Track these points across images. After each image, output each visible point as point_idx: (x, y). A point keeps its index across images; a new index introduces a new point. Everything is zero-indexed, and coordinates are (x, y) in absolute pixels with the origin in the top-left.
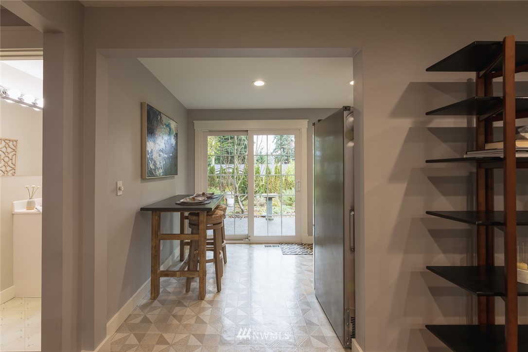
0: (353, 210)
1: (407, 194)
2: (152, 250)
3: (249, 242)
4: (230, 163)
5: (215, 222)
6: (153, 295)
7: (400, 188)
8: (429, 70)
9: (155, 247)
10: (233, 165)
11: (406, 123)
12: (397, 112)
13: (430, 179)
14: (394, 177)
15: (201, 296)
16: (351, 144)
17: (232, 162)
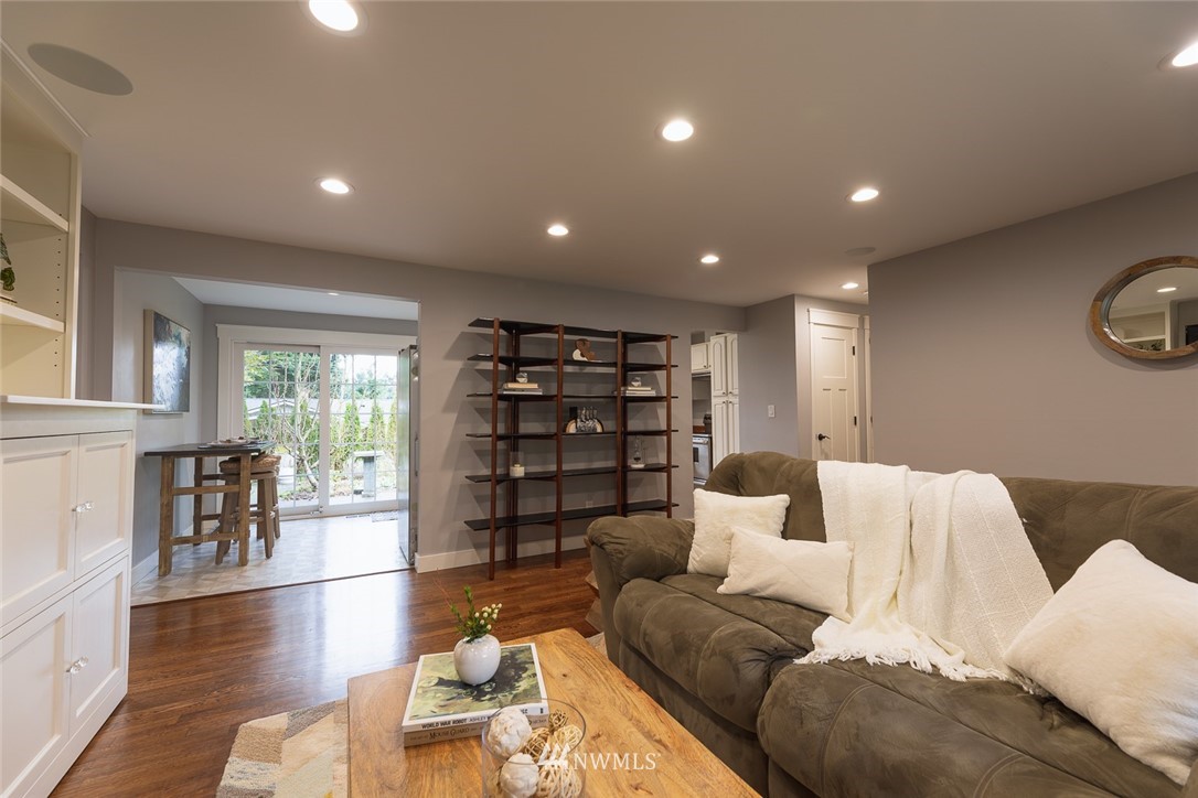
0: (417, 439)
1: (457, 422)
2: (162, 509)
3: (320, 515)
4: (287, 396)
5: (264, 470)
6: (162, 570)
7: (453, 417)
8: (470, 325)
9: (168, 505)
10: (293, 400)
11: (458, 365)
12: (450, 355)
13: (477, 410)
14: (447, 409)
15: (243, 562)
16: (416, 378)
17: (291, 393)
